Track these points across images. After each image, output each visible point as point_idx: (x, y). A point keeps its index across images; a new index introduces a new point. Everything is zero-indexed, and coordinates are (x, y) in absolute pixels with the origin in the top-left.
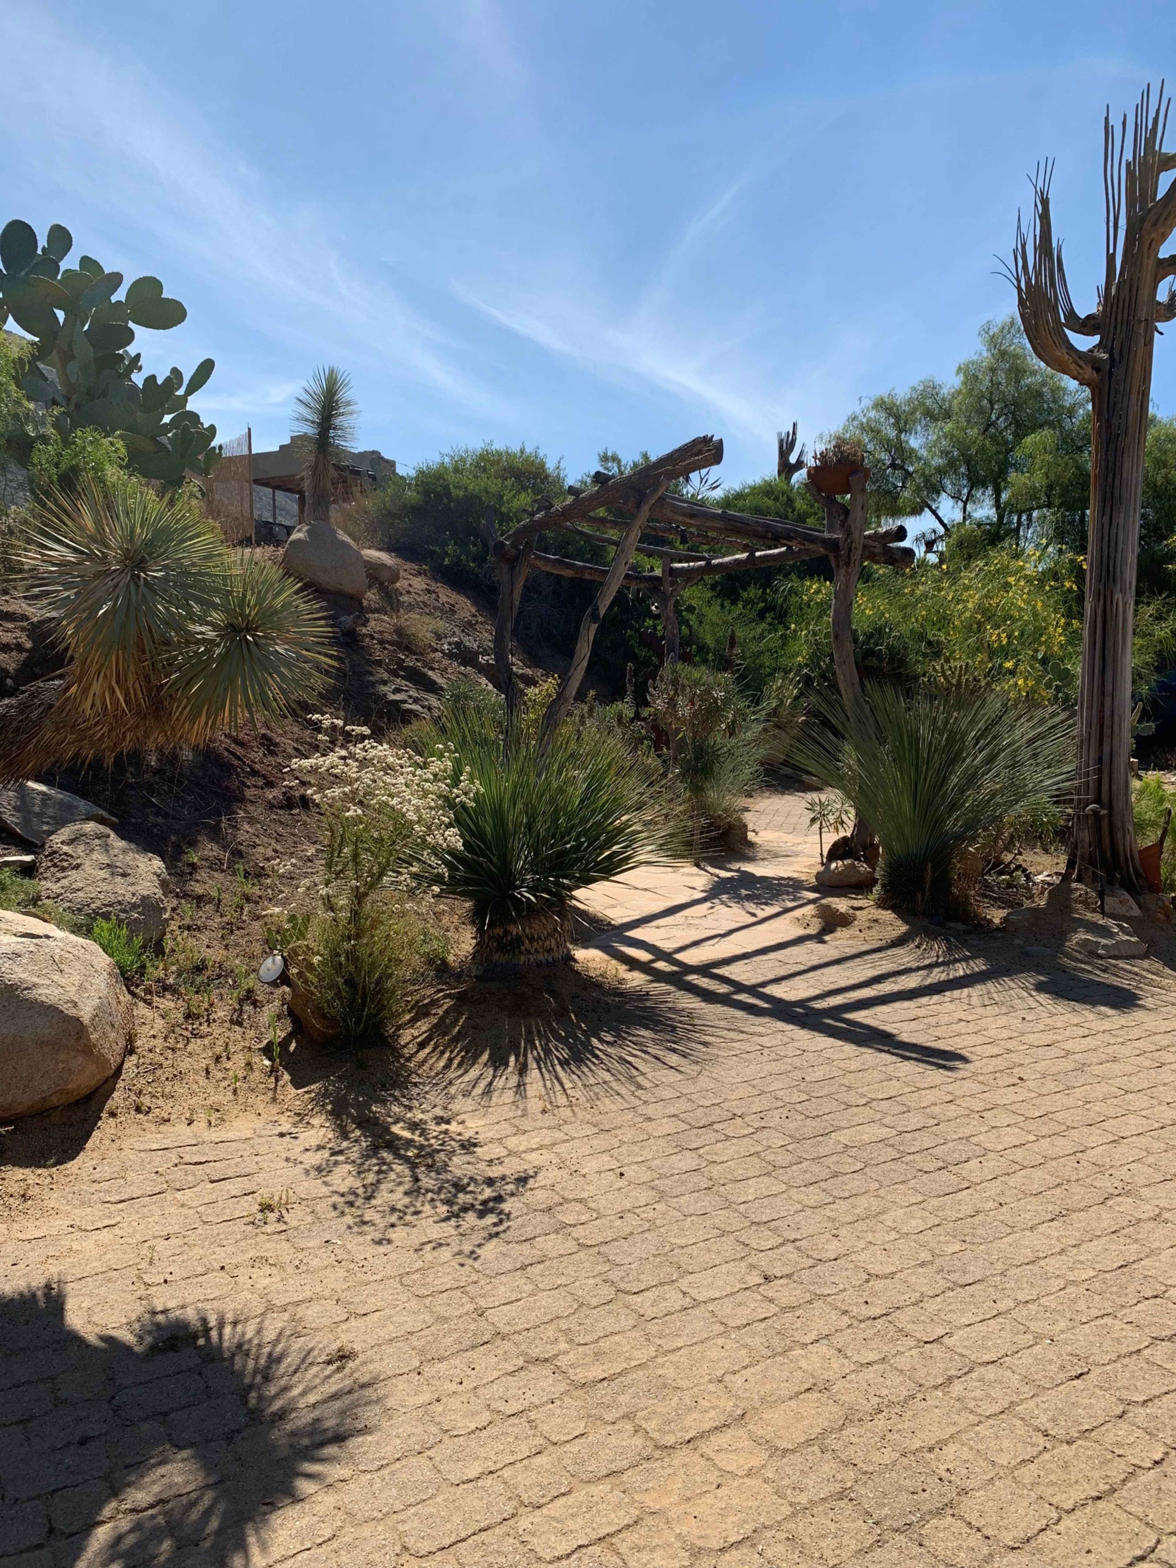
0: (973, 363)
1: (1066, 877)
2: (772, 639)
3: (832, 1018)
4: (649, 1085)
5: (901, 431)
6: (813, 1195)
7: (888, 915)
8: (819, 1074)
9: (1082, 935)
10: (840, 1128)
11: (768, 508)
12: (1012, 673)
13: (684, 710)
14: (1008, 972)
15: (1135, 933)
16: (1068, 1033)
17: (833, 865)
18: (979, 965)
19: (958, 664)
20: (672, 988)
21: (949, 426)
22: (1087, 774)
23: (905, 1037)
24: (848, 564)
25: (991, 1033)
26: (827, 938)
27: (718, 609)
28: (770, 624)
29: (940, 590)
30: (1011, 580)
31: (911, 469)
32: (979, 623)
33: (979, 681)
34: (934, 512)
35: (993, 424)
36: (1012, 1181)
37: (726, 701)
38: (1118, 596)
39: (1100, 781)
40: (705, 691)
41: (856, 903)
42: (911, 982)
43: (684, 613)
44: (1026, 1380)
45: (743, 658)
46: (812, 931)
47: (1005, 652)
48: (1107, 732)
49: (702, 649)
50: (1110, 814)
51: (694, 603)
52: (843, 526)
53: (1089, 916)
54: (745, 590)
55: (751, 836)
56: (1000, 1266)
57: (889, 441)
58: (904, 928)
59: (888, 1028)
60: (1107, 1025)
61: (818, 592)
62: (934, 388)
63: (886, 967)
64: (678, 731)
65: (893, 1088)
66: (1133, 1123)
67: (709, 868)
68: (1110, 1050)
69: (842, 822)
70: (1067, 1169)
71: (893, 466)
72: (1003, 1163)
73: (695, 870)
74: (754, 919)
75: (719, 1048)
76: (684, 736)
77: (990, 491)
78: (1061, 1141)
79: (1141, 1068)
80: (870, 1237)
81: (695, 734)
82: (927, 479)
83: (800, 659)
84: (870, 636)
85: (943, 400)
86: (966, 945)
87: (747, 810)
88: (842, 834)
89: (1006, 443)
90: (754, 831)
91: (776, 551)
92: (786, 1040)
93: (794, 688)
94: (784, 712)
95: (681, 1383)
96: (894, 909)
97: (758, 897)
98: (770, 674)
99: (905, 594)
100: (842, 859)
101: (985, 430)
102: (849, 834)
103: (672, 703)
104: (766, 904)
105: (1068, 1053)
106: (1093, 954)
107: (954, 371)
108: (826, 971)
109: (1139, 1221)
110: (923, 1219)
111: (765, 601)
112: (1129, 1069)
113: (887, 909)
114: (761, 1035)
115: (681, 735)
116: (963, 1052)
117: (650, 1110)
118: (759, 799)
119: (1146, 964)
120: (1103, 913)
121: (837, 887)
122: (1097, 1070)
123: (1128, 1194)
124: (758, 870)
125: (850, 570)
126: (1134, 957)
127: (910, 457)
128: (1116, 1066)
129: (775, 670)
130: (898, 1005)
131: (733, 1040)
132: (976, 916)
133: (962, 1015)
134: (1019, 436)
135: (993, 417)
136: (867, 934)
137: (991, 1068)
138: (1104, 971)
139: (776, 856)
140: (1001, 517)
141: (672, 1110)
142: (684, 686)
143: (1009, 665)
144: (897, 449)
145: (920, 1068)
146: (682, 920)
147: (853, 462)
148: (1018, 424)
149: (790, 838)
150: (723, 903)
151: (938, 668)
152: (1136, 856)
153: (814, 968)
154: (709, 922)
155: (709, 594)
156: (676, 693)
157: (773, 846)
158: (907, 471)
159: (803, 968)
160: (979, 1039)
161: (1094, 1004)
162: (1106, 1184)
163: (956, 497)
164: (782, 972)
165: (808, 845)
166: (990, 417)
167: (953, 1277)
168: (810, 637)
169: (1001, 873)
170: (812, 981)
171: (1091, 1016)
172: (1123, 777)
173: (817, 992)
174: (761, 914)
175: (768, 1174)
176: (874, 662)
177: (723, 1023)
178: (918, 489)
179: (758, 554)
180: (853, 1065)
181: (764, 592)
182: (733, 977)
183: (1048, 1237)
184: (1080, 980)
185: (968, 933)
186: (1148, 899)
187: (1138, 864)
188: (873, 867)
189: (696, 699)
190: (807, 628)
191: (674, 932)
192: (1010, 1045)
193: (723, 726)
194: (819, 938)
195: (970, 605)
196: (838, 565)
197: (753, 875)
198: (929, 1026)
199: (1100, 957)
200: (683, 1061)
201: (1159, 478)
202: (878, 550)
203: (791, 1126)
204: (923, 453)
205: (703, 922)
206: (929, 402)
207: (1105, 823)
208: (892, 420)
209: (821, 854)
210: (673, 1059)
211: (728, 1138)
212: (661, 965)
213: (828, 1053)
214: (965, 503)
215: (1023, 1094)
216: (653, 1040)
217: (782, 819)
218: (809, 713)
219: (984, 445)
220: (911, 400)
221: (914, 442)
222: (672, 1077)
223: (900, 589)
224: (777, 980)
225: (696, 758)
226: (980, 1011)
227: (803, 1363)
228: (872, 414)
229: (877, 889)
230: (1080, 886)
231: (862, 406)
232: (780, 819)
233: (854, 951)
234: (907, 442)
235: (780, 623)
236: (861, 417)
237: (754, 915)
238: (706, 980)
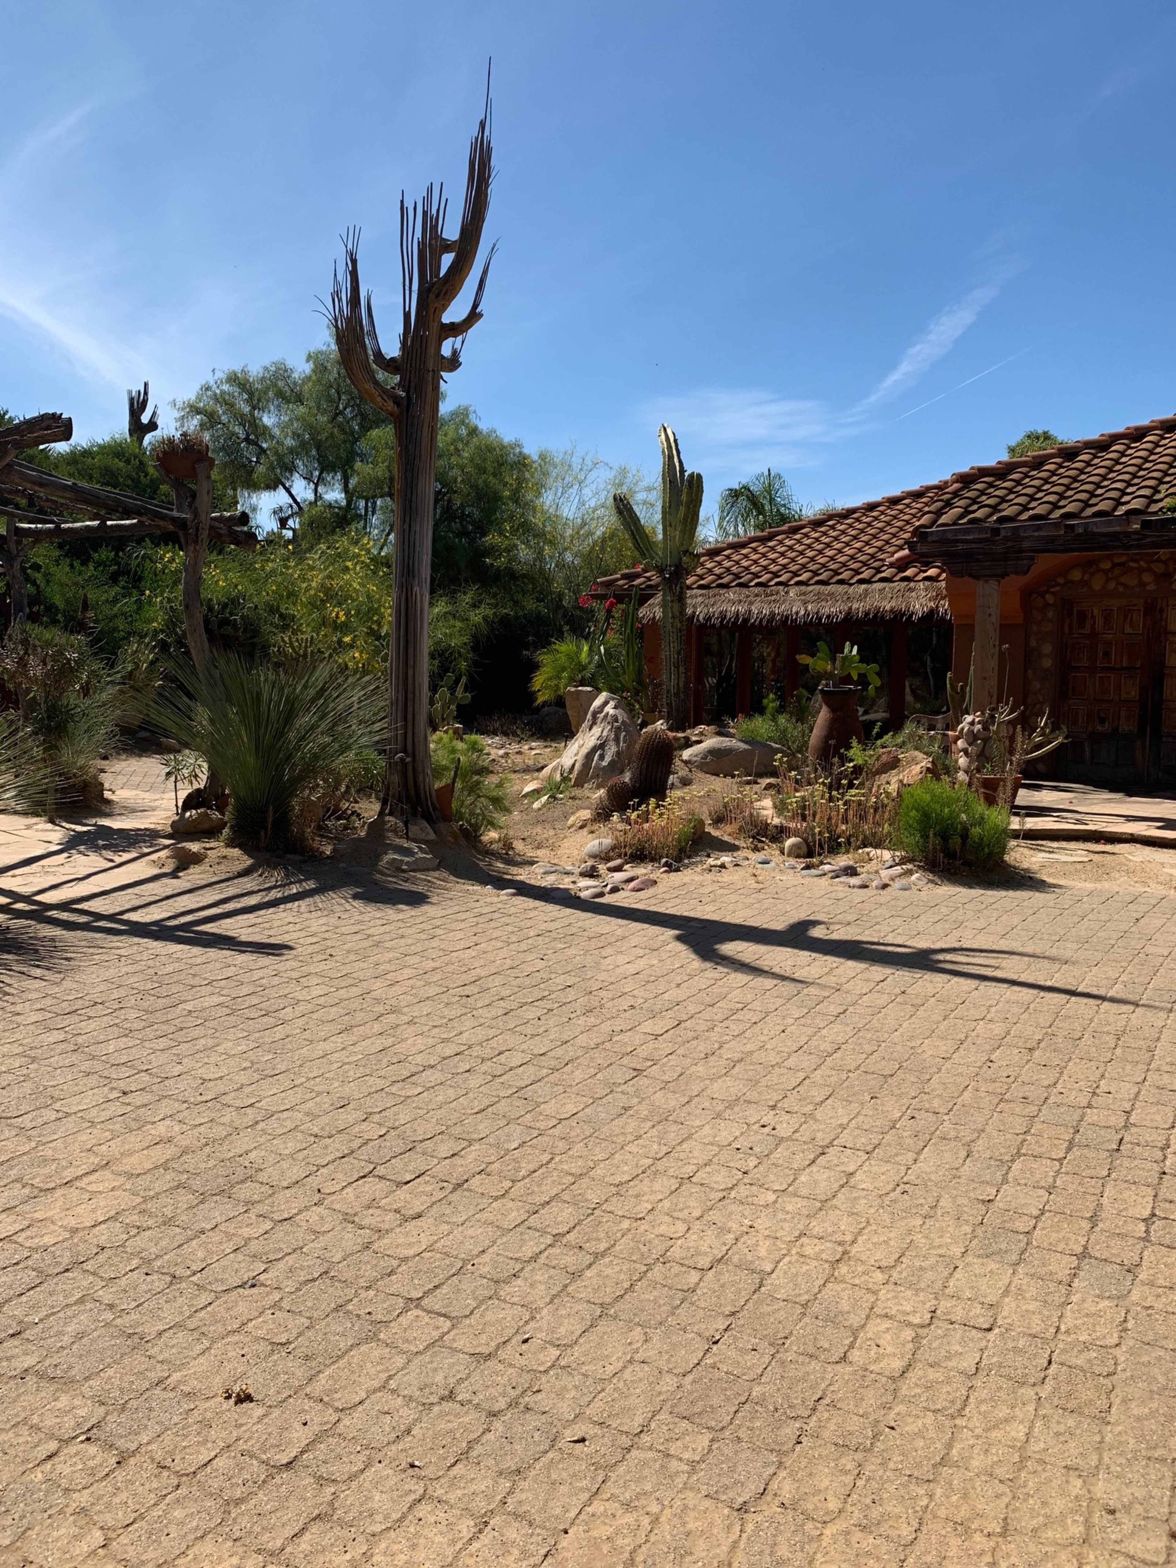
0: (321, 352)
1: (381, 814)
2: (127, 604)
3: (182, 931)
4: (15, 992)
5: (254, 408)
6: (163, 1043)
7: (236, 852)
8: (169, 969)
9: (392, 856)
10: (185, 1001)
11: (118, 469)
12: (351, 646)
13: (36, 670)
14: (333, 888)
15: (431, 852)
16: (371, 924)
17: (188, 814)
18: (311, 885)
19: (305, 637)
20: (32, 922)
21: (302, 410)
22: (396, 729)
23: (243, 938)
24: (196, 542)
25: (313, 929)
26: (181, 874)
27: (68, 569)
28: (123, 588)
29: (287, 568)
30: (349, 564)
31: (265, 445)
32: (322, 601)
33: (323, 652)
34: (288, 491)
35: (341, 413)
36: (314, 1016)
37: (80, 663)
38: (416, 589)
39: (406, 733)
40: (57, 651)
41: (208, 845)
42: (253, 900)
43: (29, 571)
44: (307, 1114)
45: (96, 621)
46: (167, 870)
47: (344, 628)
48: (410, 696)
49: (51, 608)
50: (414, 760)
51: (39, 561)
52: (190, 506)
53: (398, 841)
54: (96, 551)
55: (107, 794)
56: (298, 1063)
57: (242, 415)
58: (250, 862)
59: (230, 934)
60: (401, 916)
61: (172, 560)
62: (286, 371)
63: (231, 891)
64: (28, 691)
65: (230, 971)
66: (407, 972)
67: (64, 824)
68: (400, 932)
69: (196, 776)
70: (355, 1004)
71: (247, 440)
72: (310, 1007)
73: (50, 826)
74: (111, 864)
75: (81, 961)
76: (35, 696)
77: (339, 476)
78: (354, 989)
79: (419, 940)
80: (206, 1060)
81: (48, 694)
82: (280, 457)
83: (155, 624)
84: (225, 606)
85: (295, 383)
86: (300, 871)
87: (103, 771)
88: (196, 786)
89: (352, 432)
90: (110, 790)
91: (128, 522)
92: (141, 949)
93: (150, 653)
94: (140, 676)
95: (57, 1156)
96: (240, 846)
97: (116, 846)
98: (124, 638)
99: (255, 569)
100: (196, 809)
101: (334, 418)
102: (202, 786)
103: (22, 663)
104: (124, 851)
105: (369, 936)
106: (400, 870)
107: (304, 358)
108: (178, 899)
109: (398, 1026)
110: (247, 1045)
111: (118, 564)
112: (410, 941)
113: (235, 847)
114: (119, 948)
115: (32, 695)
116: (289, 943)
117: (18, 1008)
118: (116, 761)
119: (436, 874)
120: (408, 838)
121: (192, 833)
122: (387, 945)
123: (393, 1012)
124: (116, 824)
125: (198, 548)
126: (428, 870)
127: (264, 434)
128: (403, 941)
129: (129, 634)
130: (239, 917)
131: (93, 954)
132: (312, 849)
133: (291, 919)
134: (365, 428)
135: (341, 407)
136: (216, 868)
137: (309, 951)
138: (406, 881)
139: (134, 811)
140: (349, 502)
141: (39, 1006)
142: (35, 646)
143: (347, 639)
144: (250, 425)
145: (254, 956)
146: (40, 869)
147: (199, 451)
148: (363, 416)
149: (147, 795)
150: (80, 853)
151: (287, 639)
152: (434, 793)
153: (168, 898)
154: (67, 869)
155: (57, 553)
156: (26, 653)
157: (131, 803)
158: (261, 448)
159: (157, 898)
160: (303, 934)
161: (394, 904)
162: (380, 1009)
163: (308, 479)
164: (138, 903)
165: (165, 801)
166: (337, 407)
167: (265, 1073)
168: (165, 604)
169: (339, 818)
170: (165, 908)
171: (391, 912)
172: (423, 733)
173: (170, 914)
174: (118, 860)
175: (126, 1036)
176: (229, 630)
177: (83, 943)
178: (272, 468)
179: (109, 523)
180: (199, 961)
181: (117, 555)
182: (92, 910)
183: (336, 1042)
184: (387, 889)
185: (304, 862)
186: (442, 826)
187: (434, 799)
188: (223, 814)
189: (48, 659)
190: (162, 595)
191: (31, 879)
192: (326, 935)
193: (77, 687)
194: (174, 875)
195: (314, 584)
196: (187, 543)
197: (110, 828)
198: (264, 929)
199: (404, 871)
200: (46, 972)
201: (480, 481)
202: (224, 531)
203: (145, 1005)
204: (276, 432)
205: (61, 869)
206: (280, 384)
207: (410, 768)
208: (246, 396)
209: (177, 806)
210: (38, 972)
211: (90, 1018)
212: (20, 906)
213: (179, 955)
214: (317, 485)
215: (330, 964)
216: (17, 961)
217: (139, 779)
218: (166, 678)
219: (332, 433)
220: (263, 379)
221: (268, 420)
222: (38, 984)
223: (251, 564)
224: (134, 909)
225: (49, 717)
226: (306, 915)
227: (153, 1132)
228: (226, 387)
229: (226, 831)
230: (391, 818)
231: (216, 377)
232: (136, 779)
233: (204, 882)
234: (261, 419)
235: (134, 587)
236: (214, 387)
237: (112, 861)
238: (66, 914)
